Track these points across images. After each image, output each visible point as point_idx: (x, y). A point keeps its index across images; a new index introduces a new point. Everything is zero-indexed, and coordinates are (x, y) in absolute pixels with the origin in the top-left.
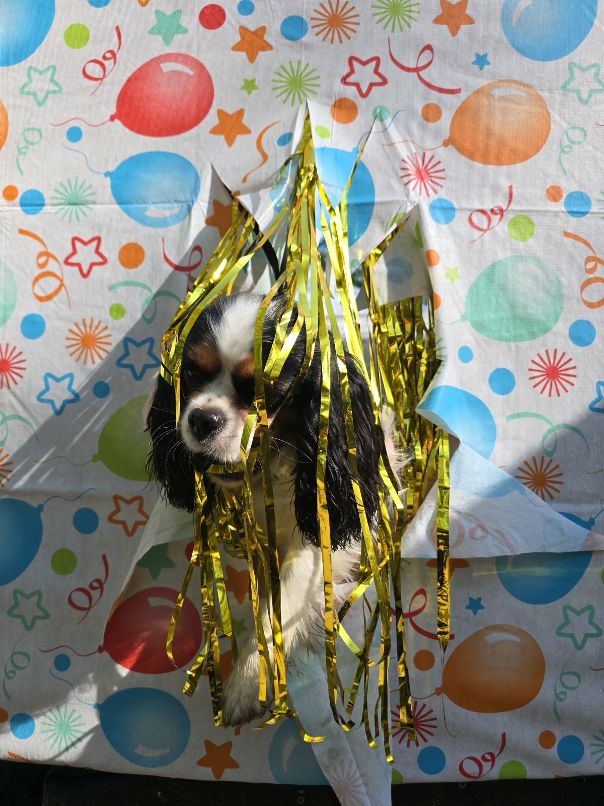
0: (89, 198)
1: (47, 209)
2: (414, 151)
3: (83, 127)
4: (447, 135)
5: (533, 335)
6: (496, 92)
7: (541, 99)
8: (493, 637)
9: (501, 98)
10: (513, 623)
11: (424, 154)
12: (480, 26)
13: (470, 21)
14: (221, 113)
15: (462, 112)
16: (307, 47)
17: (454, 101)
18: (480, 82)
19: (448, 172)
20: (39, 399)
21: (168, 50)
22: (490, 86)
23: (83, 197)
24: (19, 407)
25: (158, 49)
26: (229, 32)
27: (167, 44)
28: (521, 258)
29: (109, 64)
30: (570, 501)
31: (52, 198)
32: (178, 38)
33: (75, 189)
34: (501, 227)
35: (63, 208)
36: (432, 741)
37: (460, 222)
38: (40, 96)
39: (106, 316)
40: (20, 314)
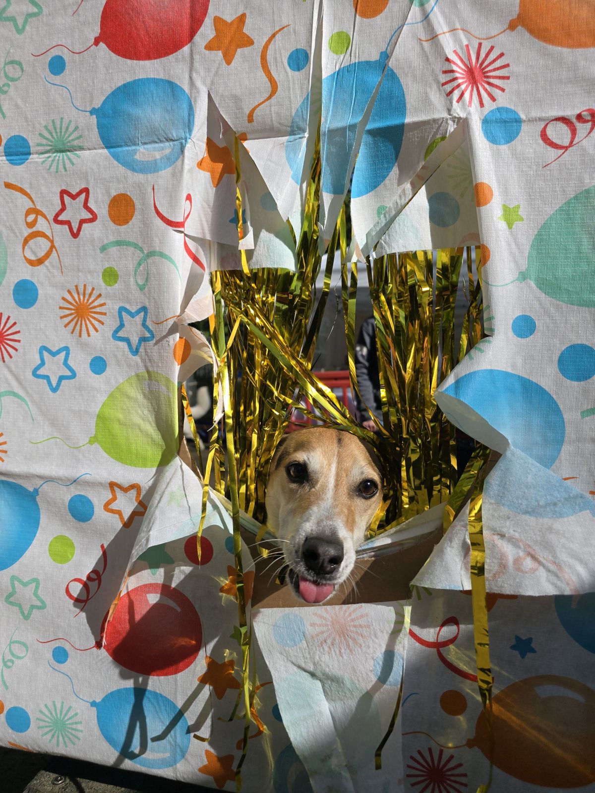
0: (76, 143)
1: (34, 158)
2: (465, 42)
3: (67, 56)
4: (515, 12)
11: (480, 44)
14: (218, 22)
19: (513, 67)
20: (35, 374)
23: (69, 142)
24: (14, 383)
31: (38, 145)
33: (61, 132)
35: (49, 157)
37: (528, 138)
38: (20, 22)
39: (99, 281)
40: (12, 279)
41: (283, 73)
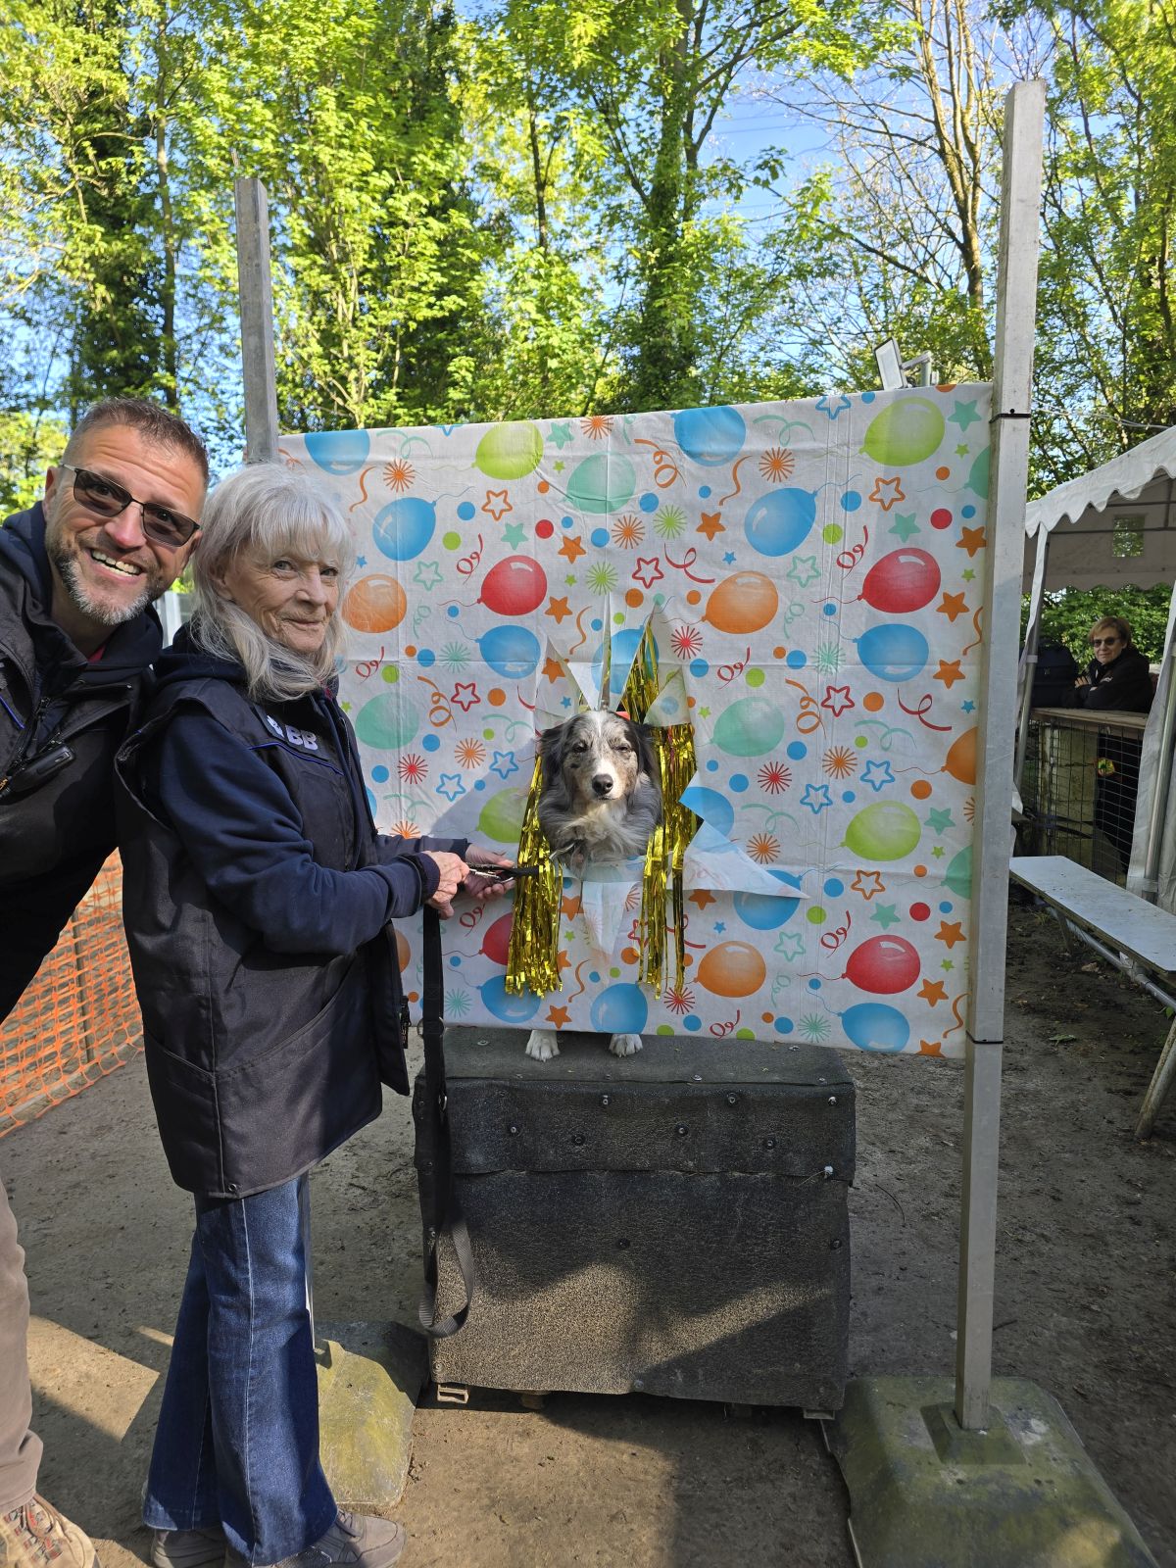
0: (466, 657)
1: (437, 663)
2: (681, 625)
3: (459, 606)
4: (704, 613)
5: (761, 752)
6: (739, 581)
7: (771, 584)
8: (731, 949)
9: (743, 585)
10: (745, 941)
11: (688, 627)
12: (728, 532)
13: (723, 529)
14: (552, 599)
15: (714, 596)
16: (609, 552)
17: (709, 589)
18: (728, 574)
19: (704, 640)
20: (438, 790)
21: (515, 553)
22: (736, 577)
23: (462, 656)
24: (423, 796)
25: (508, 551)
26: (556, 540)
27: (514, 548)
28: (755, 699)
29: (475, 562)
30: (786, 864)
31: (440, 656)
32: (522, 544)
33: (456, 650)
34: (741, 678)
35: (447, 663)
36: (692, 1012)
37: (712, 675)
38: (429, 584)
39: (481, 737)
40: (422, 734)
41: (588, 631)
